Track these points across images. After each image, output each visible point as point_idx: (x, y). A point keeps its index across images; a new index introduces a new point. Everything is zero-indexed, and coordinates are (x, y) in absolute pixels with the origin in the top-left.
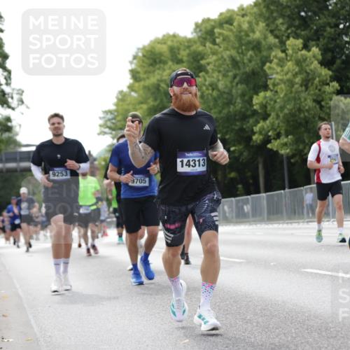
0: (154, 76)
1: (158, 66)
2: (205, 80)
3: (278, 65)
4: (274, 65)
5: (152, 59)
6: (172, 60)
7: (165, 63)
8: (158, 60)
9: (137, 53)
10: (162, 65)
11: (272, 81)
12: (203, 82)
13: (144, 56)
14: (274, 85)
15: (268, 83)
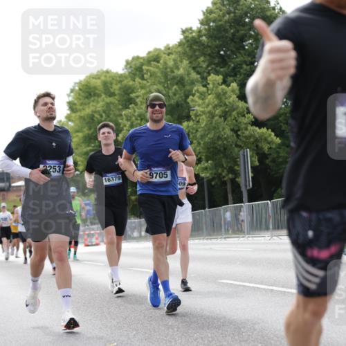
0: (89, 107)
1: (92, 99)
2: (135, 111)
3: (199, 98)
4: (196, 98)
5: (87, 92)
6: (105, 94)
7: (99, 96)
8: (92, 94)
9: (74, 87)
10: (96, 98)
11: (194, 112)
12: (133, 113)
13: (80, 89)
14: (196, 115)
15: (191, 114)
